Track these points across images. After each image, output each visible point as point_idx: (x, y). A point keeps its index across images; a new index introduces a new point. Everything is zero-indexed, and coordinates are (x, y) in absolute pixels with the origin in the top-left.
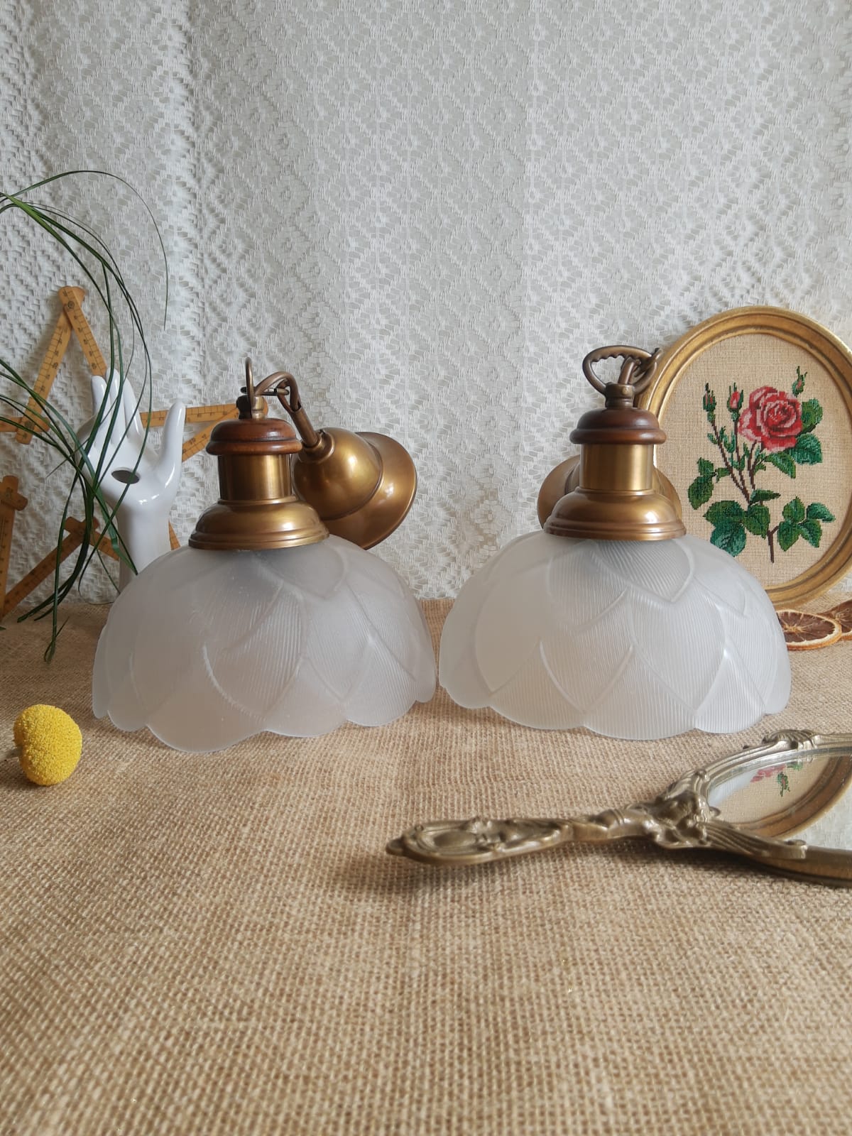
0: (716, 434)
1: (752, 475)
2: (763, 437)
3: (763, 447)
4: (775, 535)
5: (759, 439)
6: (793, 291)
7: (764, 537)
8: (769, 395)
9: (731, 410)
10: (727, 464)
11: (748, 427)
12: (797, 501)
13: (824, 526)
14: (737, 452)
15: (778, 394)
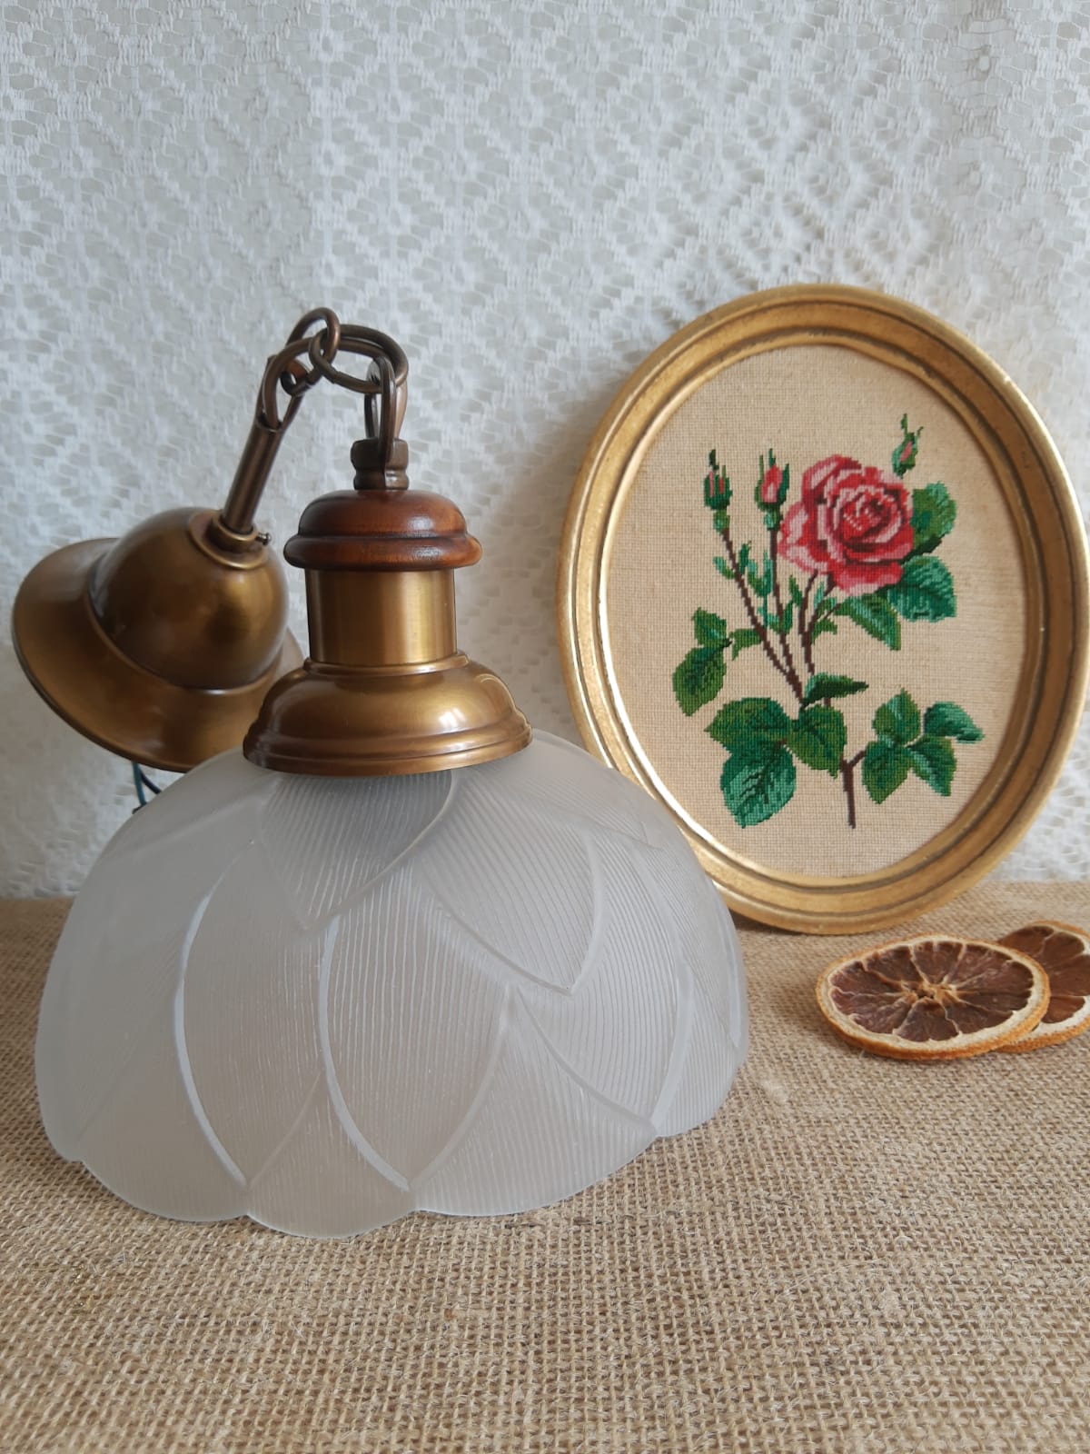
0: (732, 556)
1: (807, 642)
2: (832, 563)
3: (832, 584)
4: (858, 771)
5: (823, 566)
6: (891, 257)
7: (833, 774)
8: (844, 475)
9: (765, 506)
10: (754, 621)
11: (800, 542)
12: (903, 700)
13: (960, 750)
14: (777, 594)
15: (863, 472)
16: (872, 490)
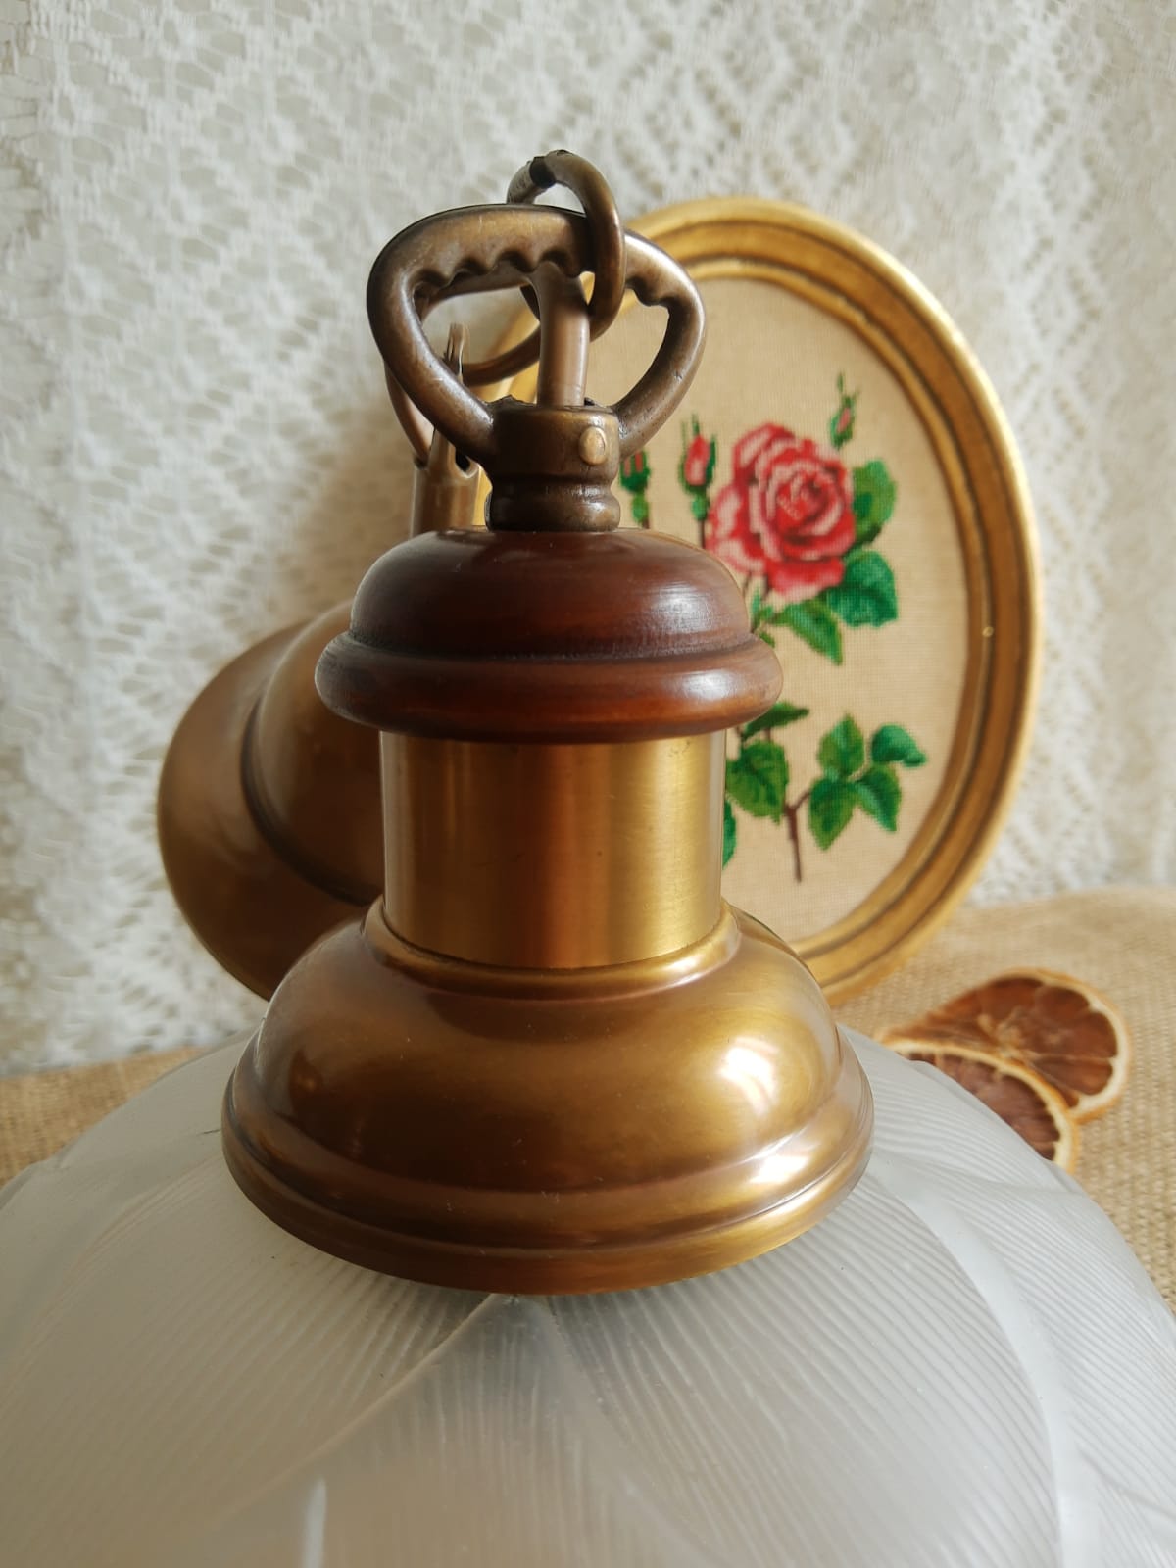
2: (768, 562)
3: (769, 587)
4: (803, 815)
5: (758, 565)
6: (813, 170)
7: (777, 821)
8: (778, 448)
9: (690, 487)
11: (733, 535)
12: (848, 727)
13: (905, 778)
15: (797, 445)
16: (809, 467)
